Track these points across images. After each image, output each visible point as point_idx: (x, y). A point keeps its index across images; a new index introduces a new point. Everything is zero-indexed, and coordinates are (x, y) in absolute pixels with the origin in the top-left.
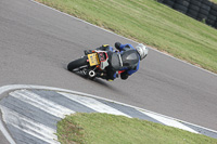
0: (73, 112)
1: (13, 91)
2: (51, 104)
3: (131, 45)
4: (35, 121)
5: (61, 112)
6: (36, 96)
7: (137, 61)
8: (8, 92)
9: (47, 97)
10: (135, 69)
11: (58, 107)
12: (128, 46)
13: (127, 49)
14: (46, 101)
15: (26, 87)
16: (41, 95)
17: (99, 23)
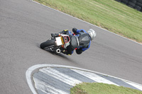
0: (81, 82)
1: (42, 68)
2: (67, 76)
3: (84, 30)
4: (56, 88)
5: (73, 82)
6: (56, 71)
7: (89, 42)
8: (38, 69)
9: (64, 72)
10: (88, 47)
11: (71, 78)
12: (82, 31)
13: (82, 33)
14: (63, 75)
15: (50, 65)
16: (60, 71)
17: (98, 24)
